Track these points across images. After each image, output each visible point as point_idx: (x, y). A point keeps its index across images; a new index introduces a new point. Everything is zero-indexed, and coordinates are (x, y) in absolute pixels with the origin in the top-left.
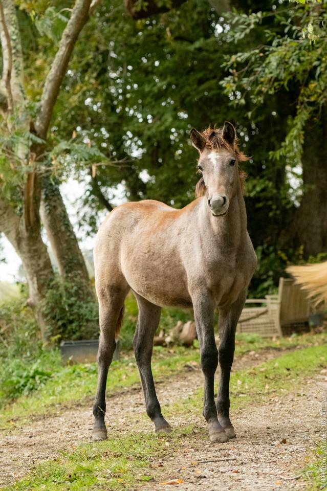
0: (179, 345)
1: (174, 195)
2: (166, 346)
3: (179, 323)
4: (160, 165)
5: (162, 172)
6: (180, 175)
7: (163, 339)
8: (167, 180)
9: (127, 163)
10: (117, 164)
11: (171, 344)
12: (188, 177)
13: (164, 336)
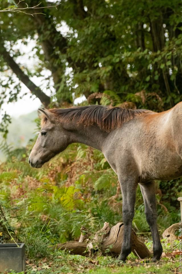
0: (104, 255)
1: (102, 56)
2: (86, 255)
3: (106, 224)
4: (85, 14)
5: (87, 24)
6: (111, 29)
7: (83, 245)
8: (93, 35)
9: (42, 10)
10: (28, 11)
11: (94, 251)
12: (122, 32)
13: (84, 240)
